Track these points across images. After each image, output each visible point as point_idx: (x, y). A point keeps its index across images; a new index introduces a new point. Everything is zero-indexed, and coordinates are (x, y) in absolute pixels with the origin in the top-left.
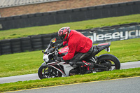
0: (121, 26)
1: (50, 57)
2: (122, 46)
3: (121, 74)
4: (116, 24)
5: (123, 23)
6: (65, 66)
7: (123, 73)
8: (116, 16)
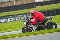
0: (6, 16)
1: (27, 23)
2: (7, 25)
3: (6, 37)
4: (4, 15)
5: (7, 15)
6: (33, 27)
7: (7, 37)
8: (4, 12)
